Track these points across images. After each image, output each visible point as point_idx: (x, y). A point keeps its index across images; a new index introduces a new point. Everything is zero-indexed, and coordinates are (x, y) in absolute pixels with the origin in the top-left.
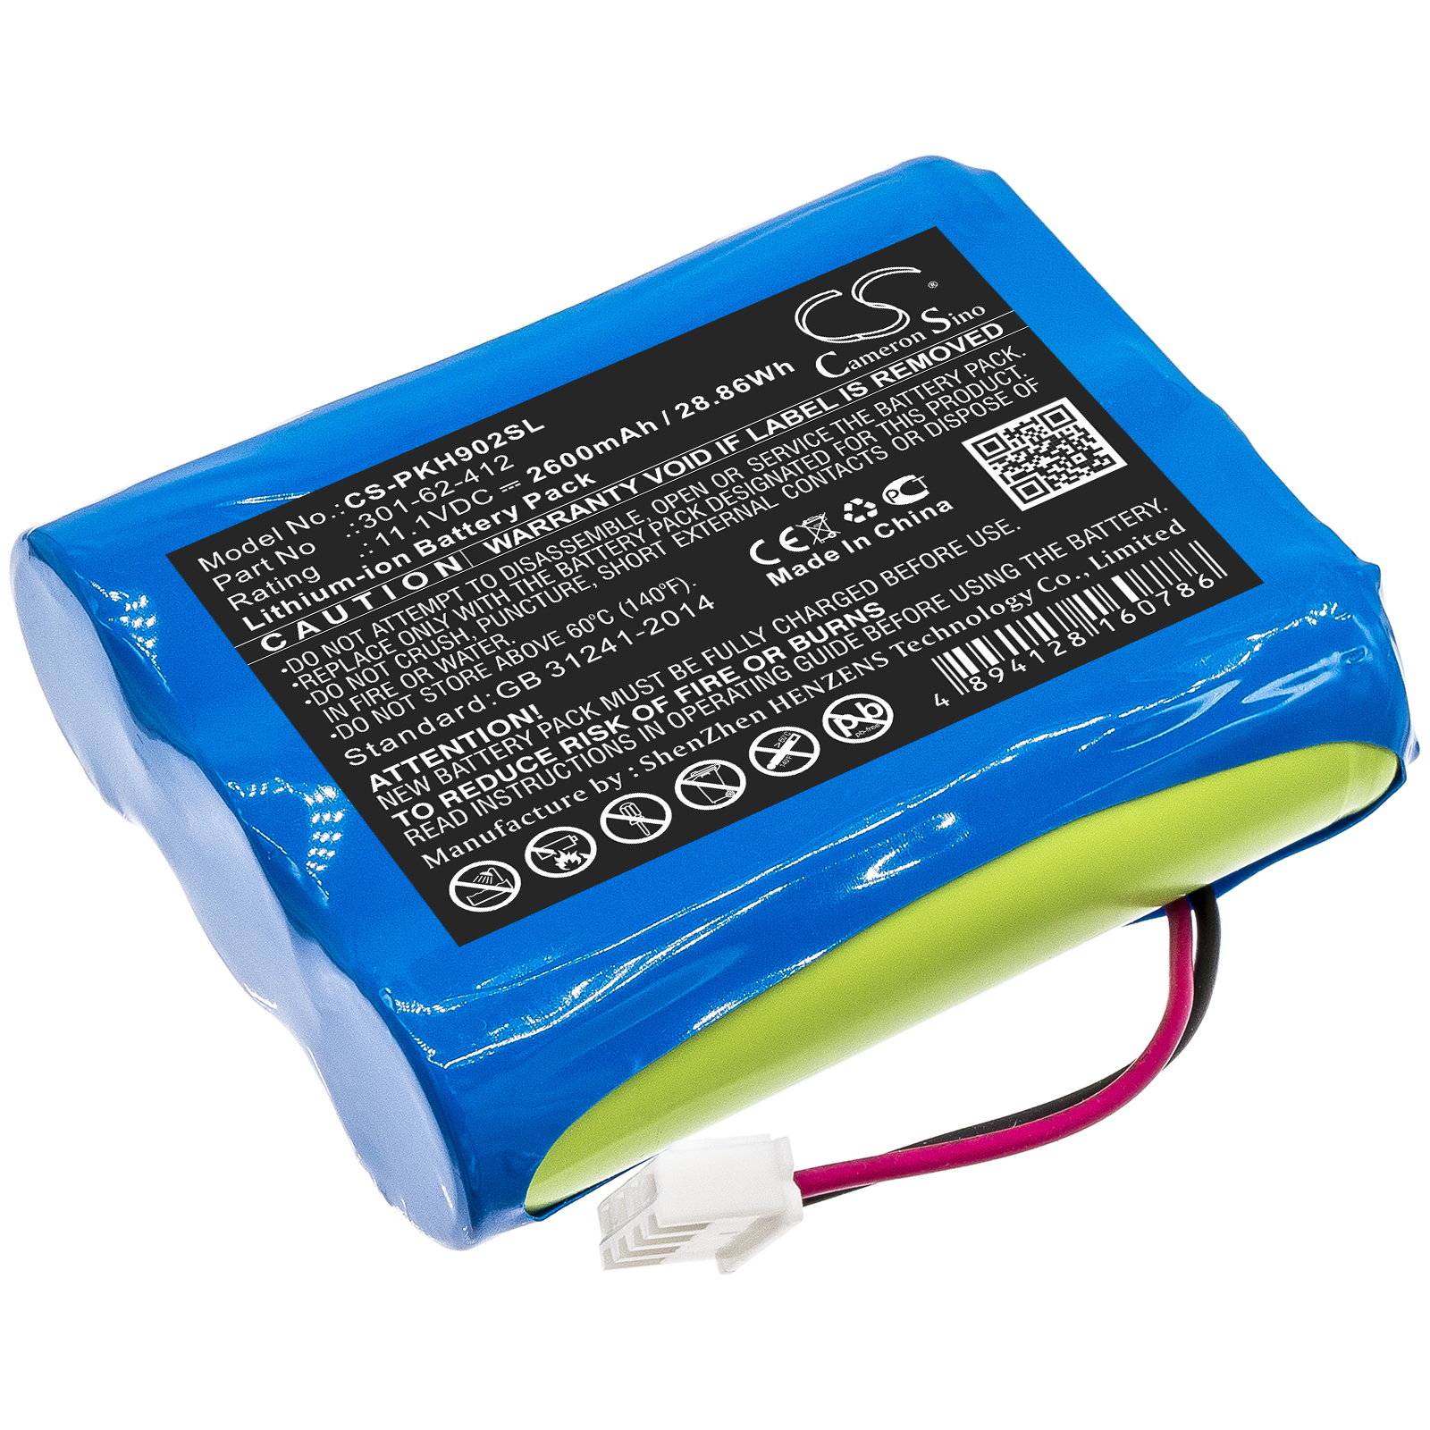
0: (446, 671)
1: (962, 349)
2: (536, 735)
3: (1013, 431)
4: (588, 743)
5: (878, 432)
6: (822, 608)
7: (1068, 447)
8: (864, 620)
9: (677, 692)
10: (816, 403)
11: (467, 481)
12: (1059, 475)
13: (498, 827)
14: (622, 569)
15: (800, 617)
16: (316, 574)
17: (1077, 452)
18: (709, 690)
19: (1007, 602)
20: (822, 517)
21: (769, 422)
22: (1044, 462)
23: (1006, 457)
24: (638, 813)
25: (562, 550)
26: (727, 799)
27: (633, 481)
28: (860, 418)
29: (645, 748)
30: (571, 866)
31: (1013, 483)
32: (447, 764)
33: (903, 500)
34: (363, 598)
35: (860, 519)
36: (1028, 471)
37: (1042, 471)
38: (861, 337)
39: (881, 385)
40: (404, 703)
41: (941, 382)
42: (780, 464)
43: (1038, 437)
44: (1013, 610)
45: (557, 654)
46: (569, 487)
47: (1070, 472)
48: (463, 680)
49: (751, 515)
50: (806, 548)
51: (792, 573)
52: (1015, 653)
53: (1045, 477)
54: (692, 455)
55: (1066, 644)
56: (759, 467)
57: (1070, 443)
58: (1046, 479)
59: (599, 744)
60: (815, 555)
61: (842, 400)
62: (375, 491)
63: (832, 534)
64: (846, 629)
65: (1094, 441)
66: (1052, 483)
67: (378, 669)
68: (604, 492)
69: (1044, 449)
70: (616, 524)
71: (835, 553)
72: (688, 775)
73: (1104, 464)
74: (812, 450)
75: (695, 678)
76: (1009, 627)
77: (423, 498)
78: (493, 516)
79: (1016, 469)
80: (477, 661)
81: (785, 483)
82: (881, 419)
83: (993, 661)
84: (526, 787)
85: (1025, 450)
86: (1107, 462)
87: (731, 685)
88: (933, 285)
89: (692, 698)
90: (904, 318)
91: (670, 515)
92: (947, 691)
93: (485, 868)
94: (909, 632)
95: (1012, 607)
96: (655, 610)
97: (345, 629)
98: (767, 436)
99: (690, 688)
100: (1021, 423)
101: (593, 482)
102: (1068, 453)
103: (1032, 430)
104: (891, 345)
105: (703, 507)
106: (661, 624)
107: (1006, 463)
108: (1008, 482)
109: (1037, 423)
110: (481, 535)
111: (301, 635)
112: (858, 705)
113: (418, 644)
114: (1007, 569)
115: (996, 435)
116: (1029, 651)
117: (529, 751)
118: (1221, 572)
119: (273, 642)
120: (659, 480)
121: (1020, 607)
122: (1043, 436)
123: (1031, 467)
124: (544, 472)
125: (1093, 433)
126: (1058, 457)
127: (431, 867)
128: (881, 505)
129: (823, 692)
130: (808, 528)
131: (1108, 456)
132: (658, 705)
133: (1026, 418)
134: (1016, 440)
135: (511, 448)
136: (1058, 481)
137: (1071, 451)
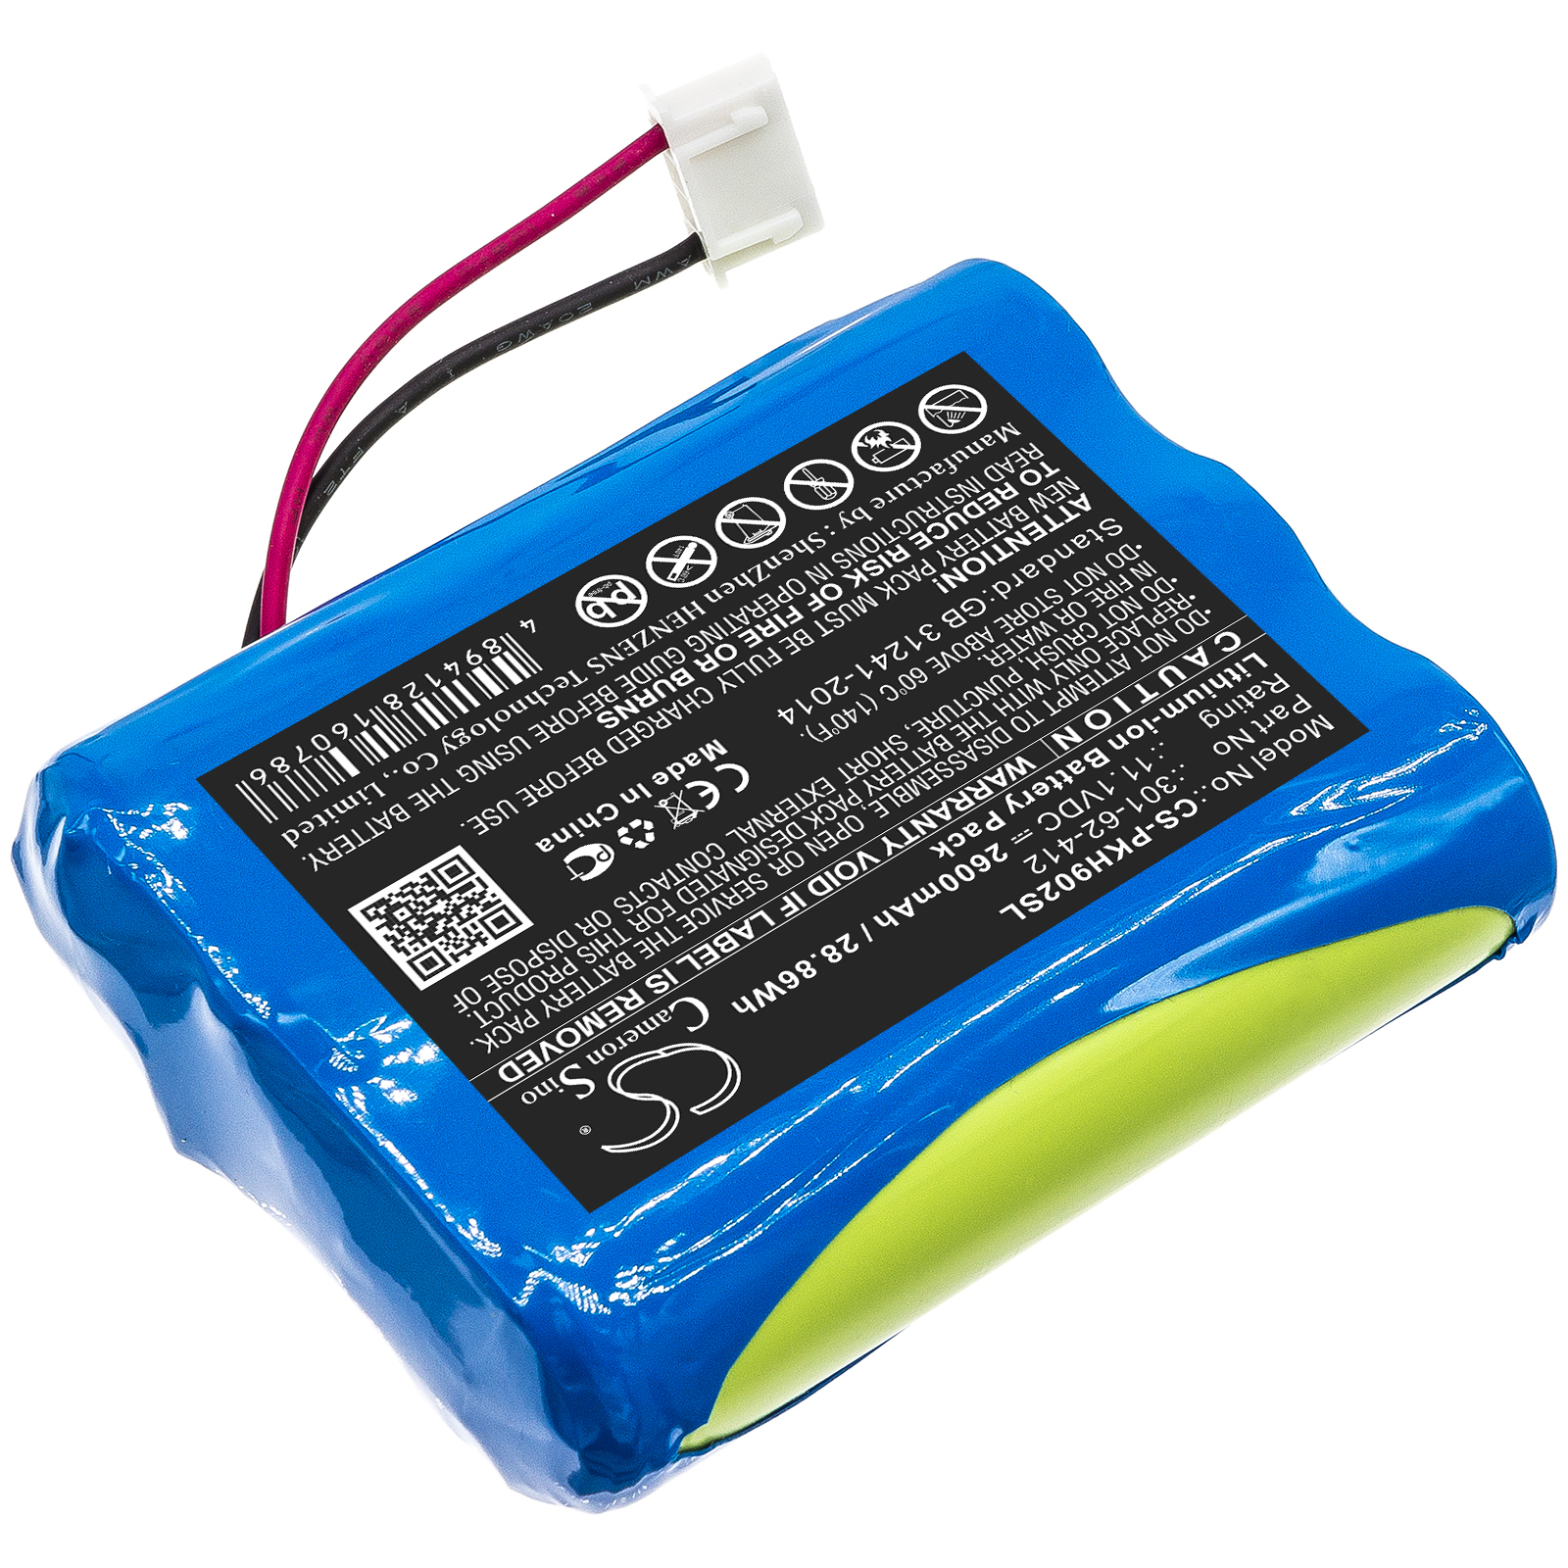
0: (1042, 623)
1: (544, 1045)
2: (936, 562)
3: (478, 943)
4: (880, 557)
5: (628, 931)
6: (664, 718)
7: (415, 928)
8: (618, 708)
9: (800, 617)
10: (701, 963)
11: (1070, 840)
12: (424, 893)
13: (953, 466)
14: (883, 748)
15: (685, 707)
16: (1205, 720)
17: (404, 922)
18: (768, 621)
19: (469, 738)
20: (677, 823)
21: (750, 936)
22: (440, 907)
23: (483, 910)
24: (818, 490)
25: (949, 766)
26: (731, 510)
27: (890, 853)
28: (650, 948)
29: (823, 556)
30: (873, 434)
31: (472, 879)
32: (1018, 526)
33: (591, 850)
34: (1148, 697)
35: (635, 824)
36: (457, 895)
37: (442, 895)
38: (662, 1053)
39: (631, 991)
40: (1077, 586)
41: (563, 1001)
42: (731, 884)
43: (449, 938)
44: (462, 729)
45: (931, 649)
46: (956, 840)
47: (410, 897)
48: (1022, 615)
49: (754, 820)
50: (689, 786)
51: (701, 756)
52: (456, 683)
53: (439, 889)
54: (830, 889)
55: (404, 697)
56: (754, 879)
57: (414, 933)
58: (437, 885)
59: (870, 556)
60: (679, 778)
61: (672, 968)
62: (1167, 820)
63: (663, 804)
64: (635, 697)
65: (386, 937)
66: (431, 882)
67: (1113, 620)
68: (918, 837)
69: (441, 923)
70: (898, 799)
71: (658, 782)
72: (775, 530)
73: (374, 909)
74: (698, 904)
75: (784, 632)
76: (465, 710)
77: (1113, 817)
78: (1033, 800)
79: (470, 896)
80: (1012, 635)
81: (722, 861)
82: (627, 948)
83: (478, 672)
84: (933, 508)
85: (462, 921)
86: (371, 912)
87: (746, 628)
88: (586, 1130)
89: (784, 611)
90: (614, 1082)
91: (841, 815)
92: (523, 636)
93: (956, 426)
94: (568, 698)
95: (463, 734)
96: (839, 704)
97: (1158, 661)
98: (752, 918)
99: (787, 621)
100: (469, 954)
101: (933, 848)
102: (414, 920)
103: (456, 947)
104: (625, 1045)
105: (807, 826)
106: (829, 688)
107: (482, 902)
108: (478, 879)
109: (451, 955)
110: (1040, 777)
111: (1201, 652)
112: (613, 615)
113: (1078, 650)
114: (472, 776)
115: (496, 937)
116: (441, 685)
117: (938, 545)
118: (243, 789)
119: (1228, 642)
120: (861, 855)
121: (455, 734)
122: (443, 939)
123: (455, 899)
124: (989, 855)
125: (387, 947)
126: (426, 913)
127: (1009, 424)
128: (614, 842)
129: (651, 627)
130: (690, 809)
131: (370, 919)
132: (817, 602)
133: (465, 960)
134: (474, 932)
135: (1031, 883)
136: (423, 885)
137: (411, 923)
